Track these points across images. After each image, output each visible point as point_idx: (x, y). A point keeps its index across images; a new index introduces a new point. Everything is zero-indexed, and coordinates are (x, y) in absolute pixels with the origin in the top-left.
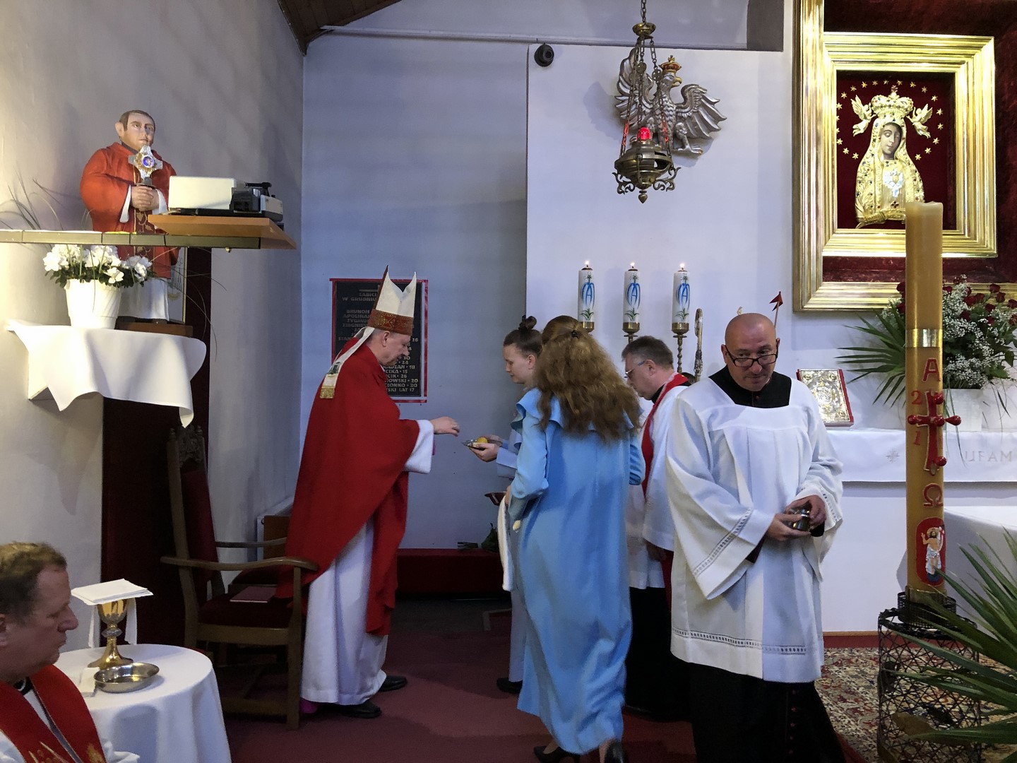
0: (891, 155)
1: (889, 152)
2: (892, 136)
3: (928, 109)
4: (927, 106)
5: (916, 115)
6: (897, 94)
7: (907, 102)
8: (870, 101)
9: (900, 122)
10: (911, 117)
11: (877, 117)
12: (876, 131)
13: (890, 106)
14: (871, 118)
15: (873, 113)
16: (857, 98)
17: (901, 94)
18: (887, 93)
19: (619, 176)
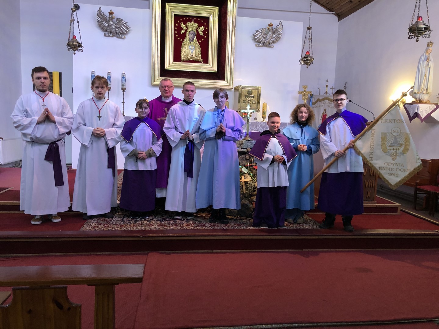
0: (193, 41)
1: (192, 39)
2: (193, 35)
3: (203, 27)
4: (203, 26)
5: (199, 29)
6: (194, 22)
8: (186, 24)
9: (195, 31)
10: (198, 29)
11: (188, 29)
13: (191, 26)
15: (187, 27)
16: (182, 23)
17: (195, 22)
18: (191, 22)
19: (68, 46)
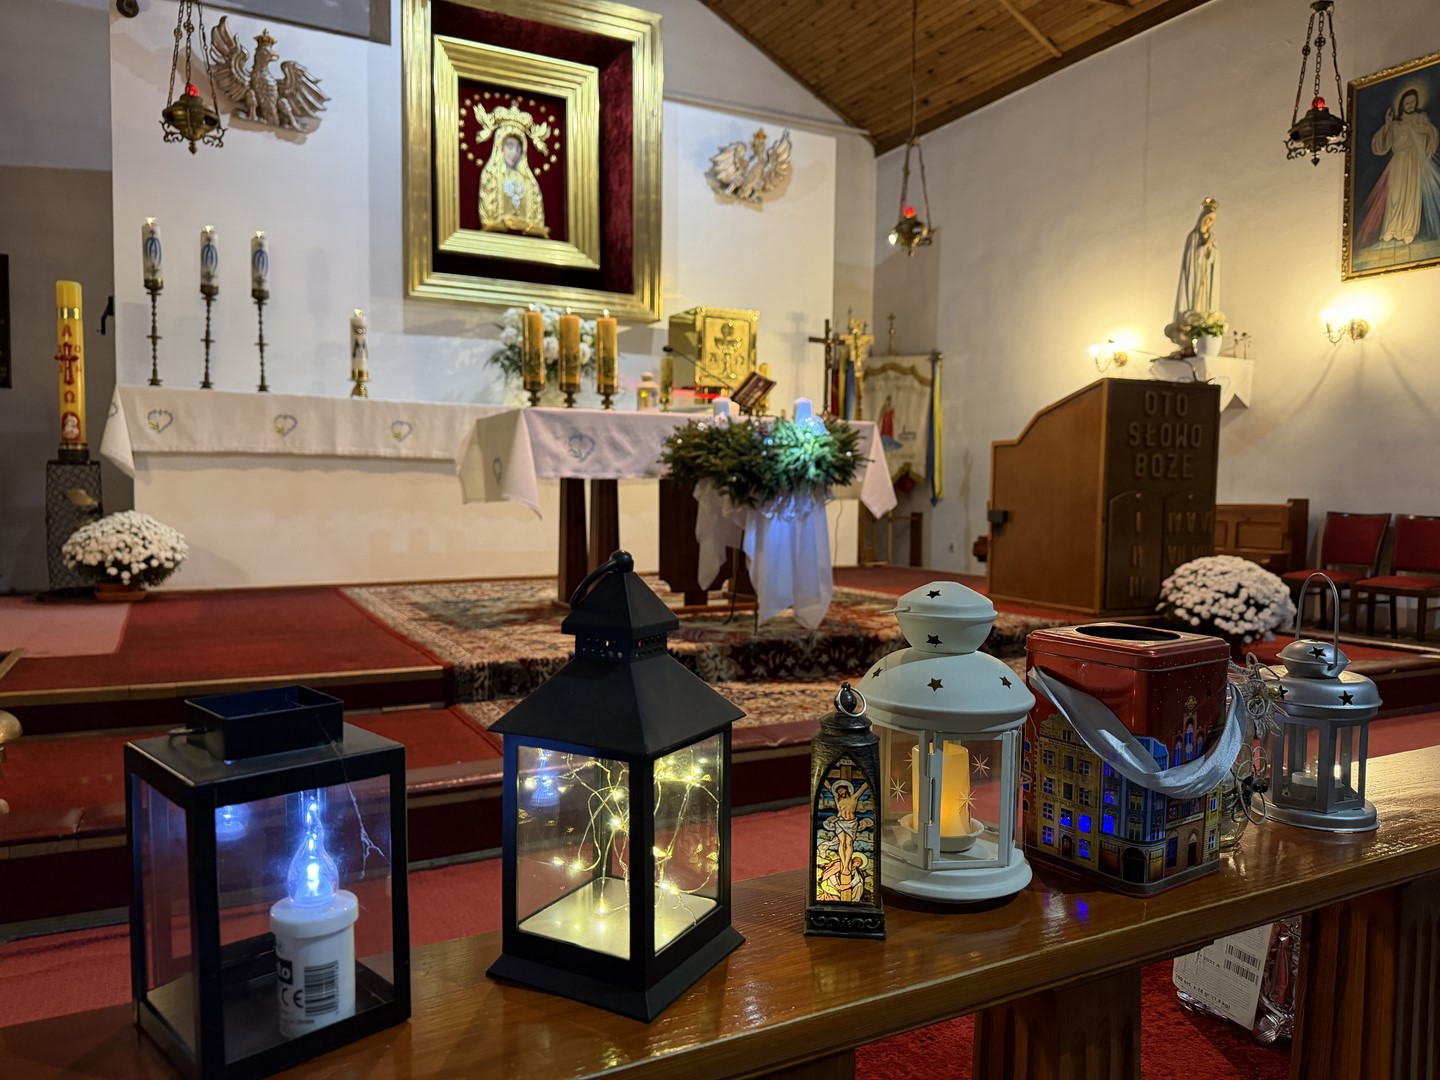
0: (514, 167)
1: (511, 163)
2: (514, 148)
3: (547, 127)
4: (545, 125)
5: (535, 131)
7: (526, 118)
8: (492, 111)
9: (523, 137)
11: (499, 127)
12: (498, 142)
13: (509, 119)
14: (492, 128)
16: (480, 106)
17: (521, 109)
18: (508, 106)
19: (166, 125)
